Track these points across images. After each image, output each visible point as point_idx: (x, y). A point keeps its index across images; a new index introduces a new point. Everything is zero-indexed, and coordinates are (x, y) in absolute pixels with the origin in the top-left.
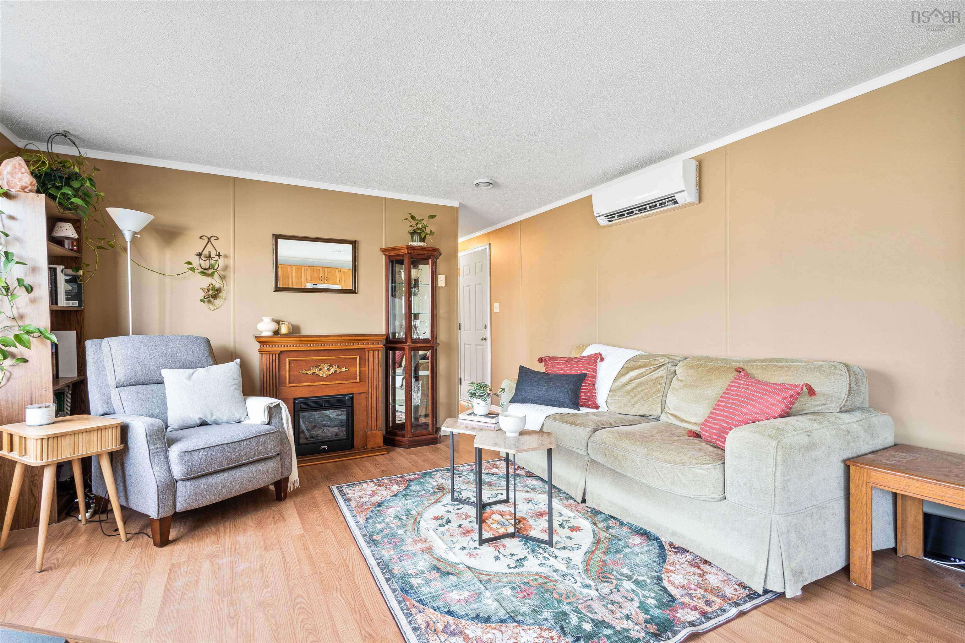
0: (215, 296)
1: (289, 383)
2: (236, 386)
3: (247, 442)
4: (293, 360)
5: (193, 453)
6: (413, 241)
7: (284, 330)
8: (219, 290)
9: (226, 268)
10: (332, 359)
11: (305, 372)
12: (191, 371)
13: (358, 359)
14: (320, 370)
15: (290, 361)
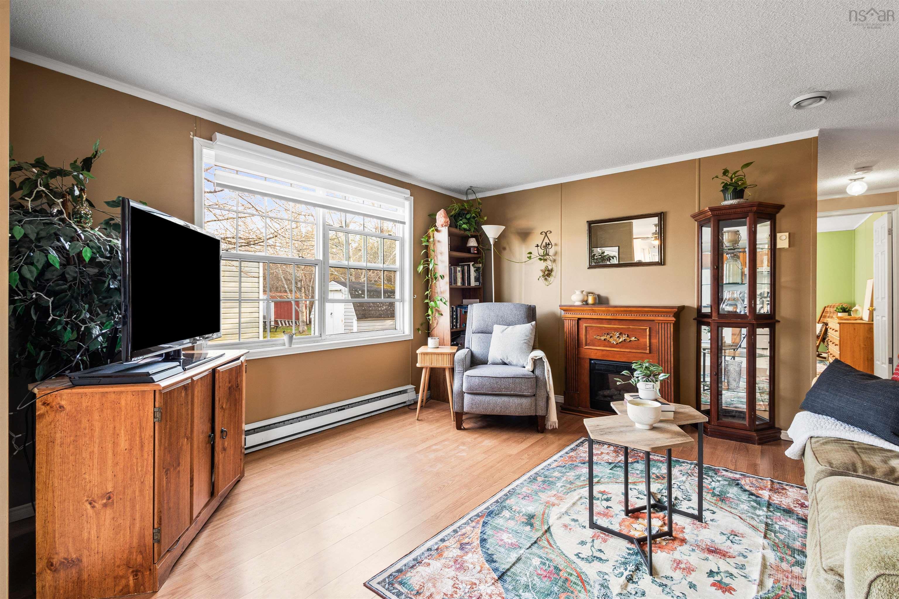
0: (549, 275)
1: (586, 345)
2: (525, 341)
3: (507, 379)
4: (589, 326)
5: (472, 378)
6: (725, 200)
7: (590, 300)
8: (551, 271)
9: (556, 254)
10: (622, 328)
11: (599, 337)
12: (506, 327)
13: (648, 330)
14: (611, 337)
15: (586, 327)
